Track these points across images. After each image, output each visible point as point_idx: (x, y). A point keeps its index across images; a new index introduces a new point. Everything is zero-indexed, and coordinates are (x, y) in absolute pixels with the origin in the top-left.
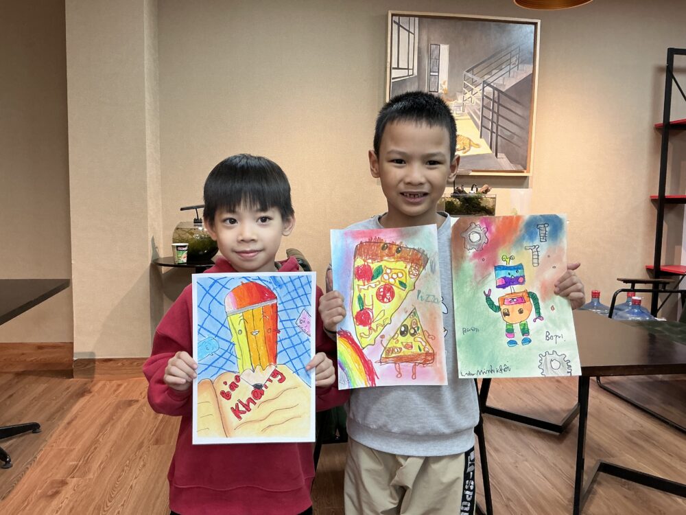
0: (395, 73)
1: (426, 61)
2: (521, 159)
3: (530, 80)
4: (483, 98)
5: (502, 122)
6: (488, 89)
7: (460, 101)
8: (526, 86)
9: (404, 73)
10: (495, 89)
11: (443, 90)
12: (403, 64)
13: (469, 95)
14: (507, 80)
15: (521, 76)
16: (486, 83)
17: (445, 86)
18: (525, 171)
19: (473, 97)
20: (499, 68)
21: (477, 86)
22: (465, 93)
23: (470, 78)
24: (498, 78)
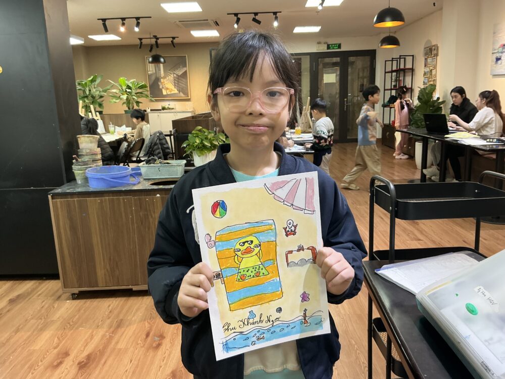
0: (149, 73)
1: (157, 69)
2: (186, 94)
3: (186, 72)
5: (180, 84)
6: (175, 75)
7: (167, 78)
8: (185, 74)
9: (151, 72)
10: (177, 75)
12: (151, 70)
13: (170, 77)
14: (180, 72)
15: (183, 71)
16: (174, 73)
17: (163, 75)
18: (188, 97)
19: (171, 77)
20: (177, 69)
21: (172, 74)
22: (168, 76)
23: (169, 72)
24: (177, 72)
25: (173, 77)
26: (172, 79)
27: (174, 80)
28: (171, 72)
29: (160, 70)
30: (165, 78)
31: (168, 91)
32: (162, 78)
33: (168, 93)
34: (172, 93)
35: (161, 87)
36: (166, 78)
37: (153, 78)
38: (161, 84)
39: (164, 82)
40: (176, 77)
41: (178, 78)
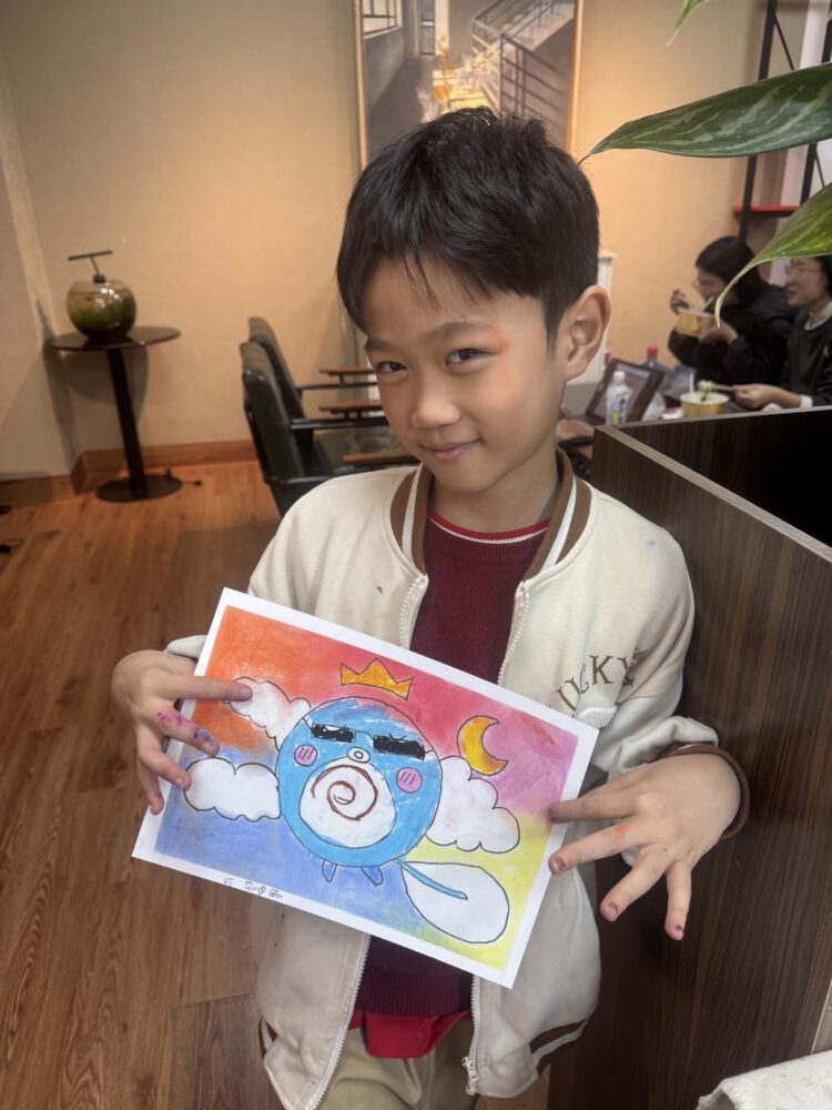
0: (369, 25)
1: (414, 2)
4: (502, 64)
6: (509, 47)
7: (468, 68)
8: (563, 42)
9: (380, 24)
10: (519, 47)
11: (444, 51)
12: (379, 10)
13: (480, 56)
14: (538, 32)
15: (557, 23)
16: (506, 38)
17: (446, 45)
19: (488, 61)
20: (525, 12)
21: (491, 42)
22: (475, 56)
23: (480, 29)
24: (522, 29)
25: (496, 57)
26: (493, 72)
27: (503, 76)
28: (490, 30)
29: (428, 12)
30: (452, 61)
32: (437, 63)
36: (460, 63)
37: (390, 60)
38: (433, 99)
39: (447, 89)
40: (514, 60)
41: (521, 65)
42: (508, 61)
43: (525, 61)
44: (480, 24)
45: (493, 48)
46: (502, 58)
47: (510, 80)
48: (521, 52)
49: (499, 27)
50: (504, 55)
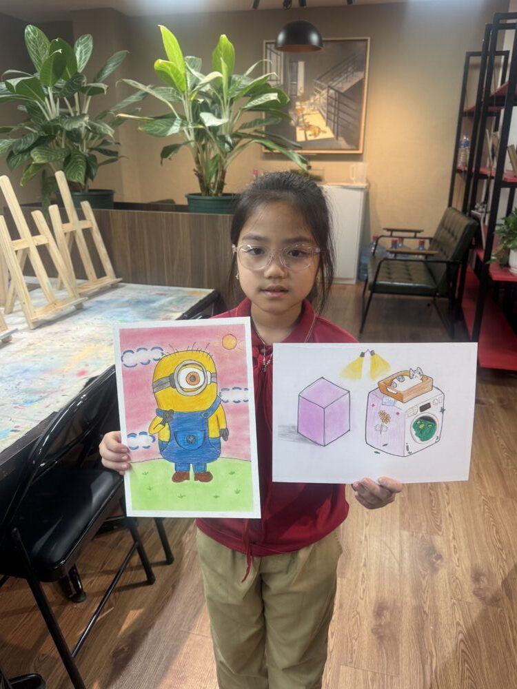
2: (354, 140)
3: (361, 84)
4: (328, 99)
5: (341, 115)
6: (332, 91)
7: (312, 101)
10: (336, 91)
11: (301, 94)
13: (318, 96)
14: (345, 86)
15: (355, 80)
16: (330, 87)
17: (302, 91)
18: (358, 149)
19: (321, 98)
20: (339, 76)
21: (323, 90)
22: (315, 95)
23: (318, 84)
24: (339, 83)
25: (325, 96)
26: (324, 103)
27: (329, 104)
28: (323, 84)
29: (295, 78)
30: (305, 98)
31: (309, 133)
32: (298, 99)
33: (310, 138)
34: (318, 138)
35: (293, 123)
36: (308, 99)
38: (296, 115)
39: (302, 109)
40: (334, 97)
41: (337, 99)
42: (331, 98)
43: (339, 97)
44: (318, 82)
45: (324, 92)
46: (328, 96)
47: (332, 106)
48: (337, 94)
49: (327, 83)
50: (330, 95)
